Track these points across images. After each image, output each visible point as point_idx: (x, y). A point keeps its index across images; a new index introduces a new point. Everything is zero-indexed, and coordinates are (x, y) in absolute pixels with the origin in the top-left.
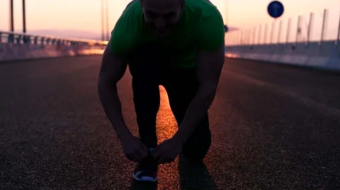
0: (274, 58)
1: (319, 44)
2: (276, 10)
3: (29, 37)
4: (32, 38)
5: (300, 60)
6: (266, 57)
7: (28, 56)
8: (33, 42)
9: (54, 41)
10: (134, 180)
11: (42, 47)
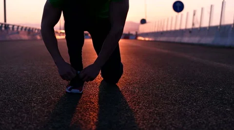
0: (177, 39)
1: (208, 29)
2: (178, 7)
3: (8, 25)
4: (11, 26)
5: (195, 40)
6: (172, 39)
7: (8, 38)
8: (11, 29)
9: (26, 29)
10: (67, 92)
11: (18, 32)
